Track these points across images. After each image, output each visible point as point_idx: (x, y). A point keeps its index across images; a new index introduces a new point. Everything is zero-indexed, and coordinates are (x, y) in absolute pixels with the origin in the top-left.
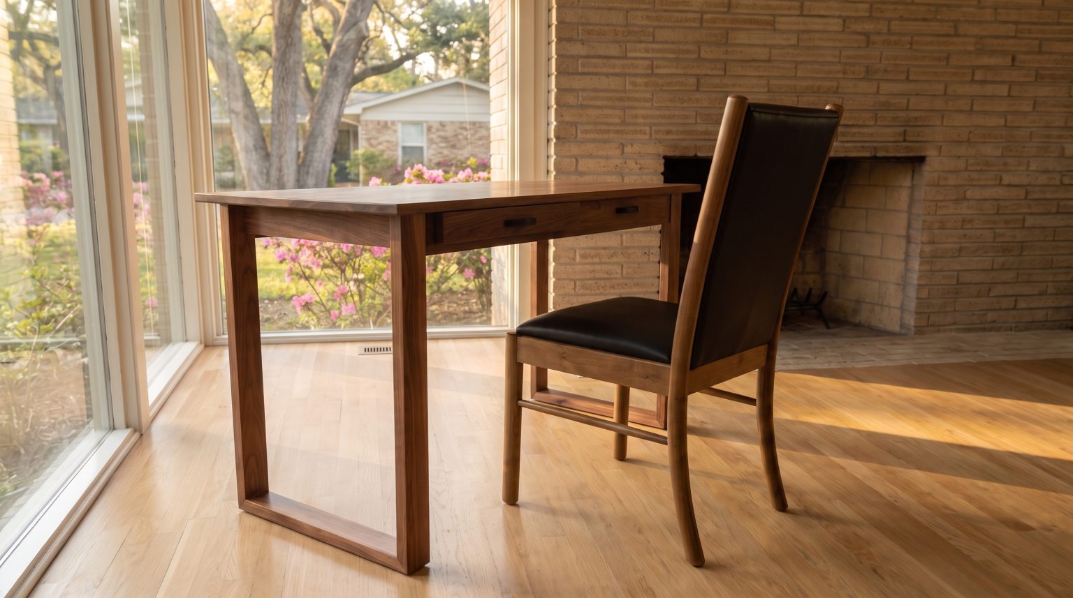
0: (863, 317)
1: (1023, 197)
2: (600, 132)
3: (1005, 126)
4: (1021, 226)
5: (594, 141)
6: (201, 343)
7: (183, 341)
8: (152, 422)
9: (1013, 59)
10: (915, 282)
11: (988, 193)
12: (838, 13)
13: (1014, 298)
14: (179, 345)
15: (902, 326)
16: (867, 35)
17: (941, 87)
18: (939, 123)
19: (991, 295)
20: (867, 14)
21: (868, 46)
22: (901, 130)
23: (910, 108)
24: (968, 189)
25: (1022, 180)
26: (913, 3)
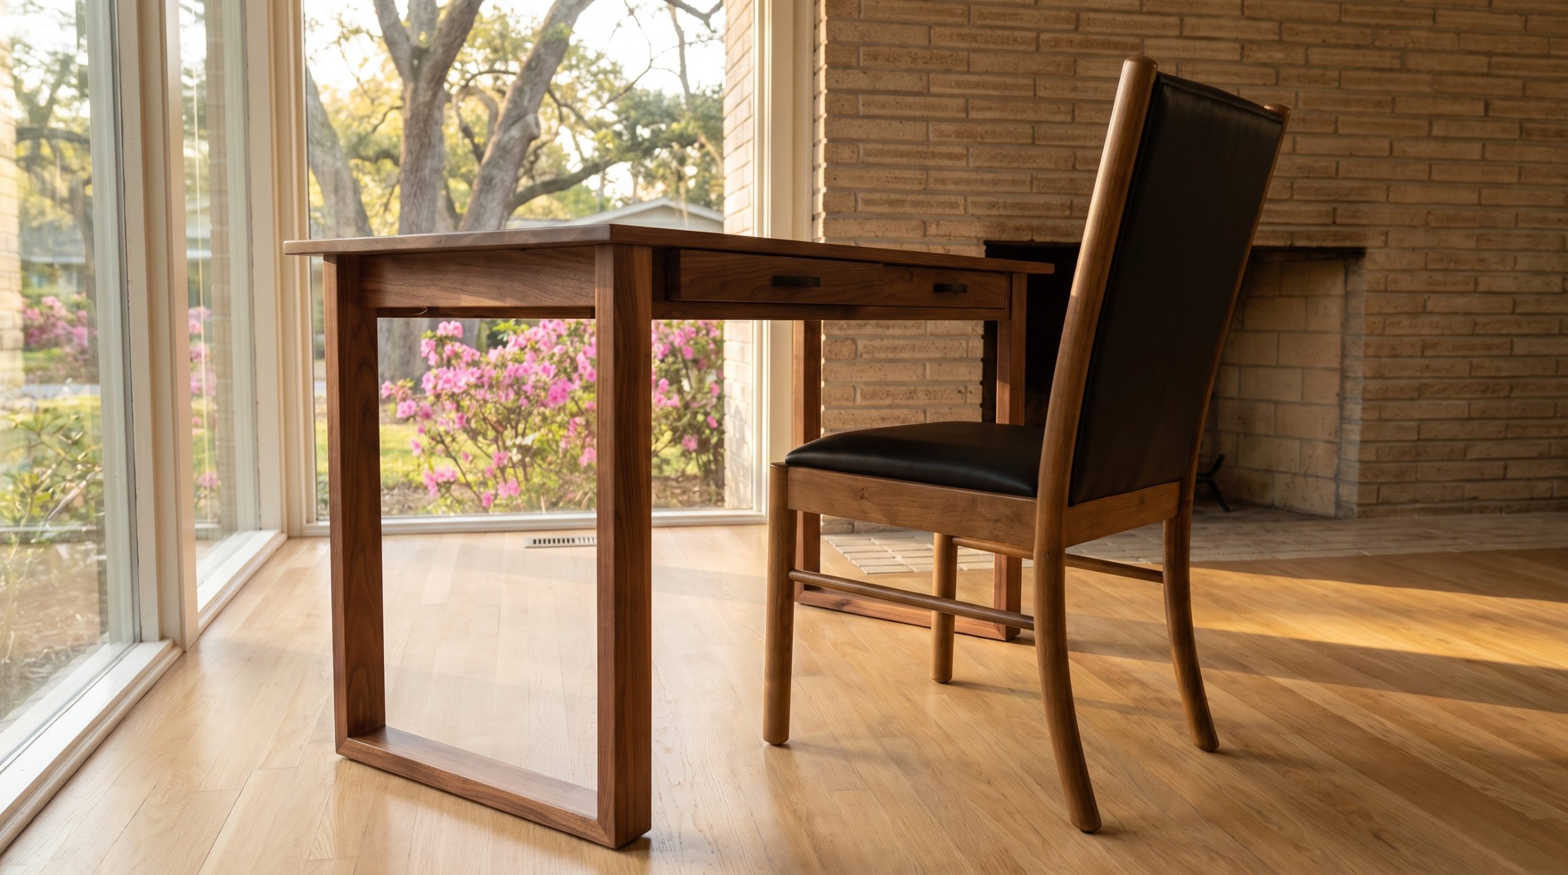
0: (1276, 495)
1: (1509, 311)
2: (891, 203)
3: (1480, 204)
4: (1507, 353)
5: (880, 216)
6: (282, 532)
7: (255, 529)
8: (201, 635)
9: (1487, 105)
10: (1356, 437)
11: (1460, 302)
12: (1234, 35)
13: (1502, 463)
14: (249, 533)
15: (1338, 504)
16: (1276, 67)
17: (1385, 144)
18: (1382, 197)
19: (1469, 457)
20: (1276, 38)
21: (1277, 84)
22: (1328, 207)
23: (1341, 175)
24: (1429, 298)
25: (1508, 284)
26: (1339, 23)
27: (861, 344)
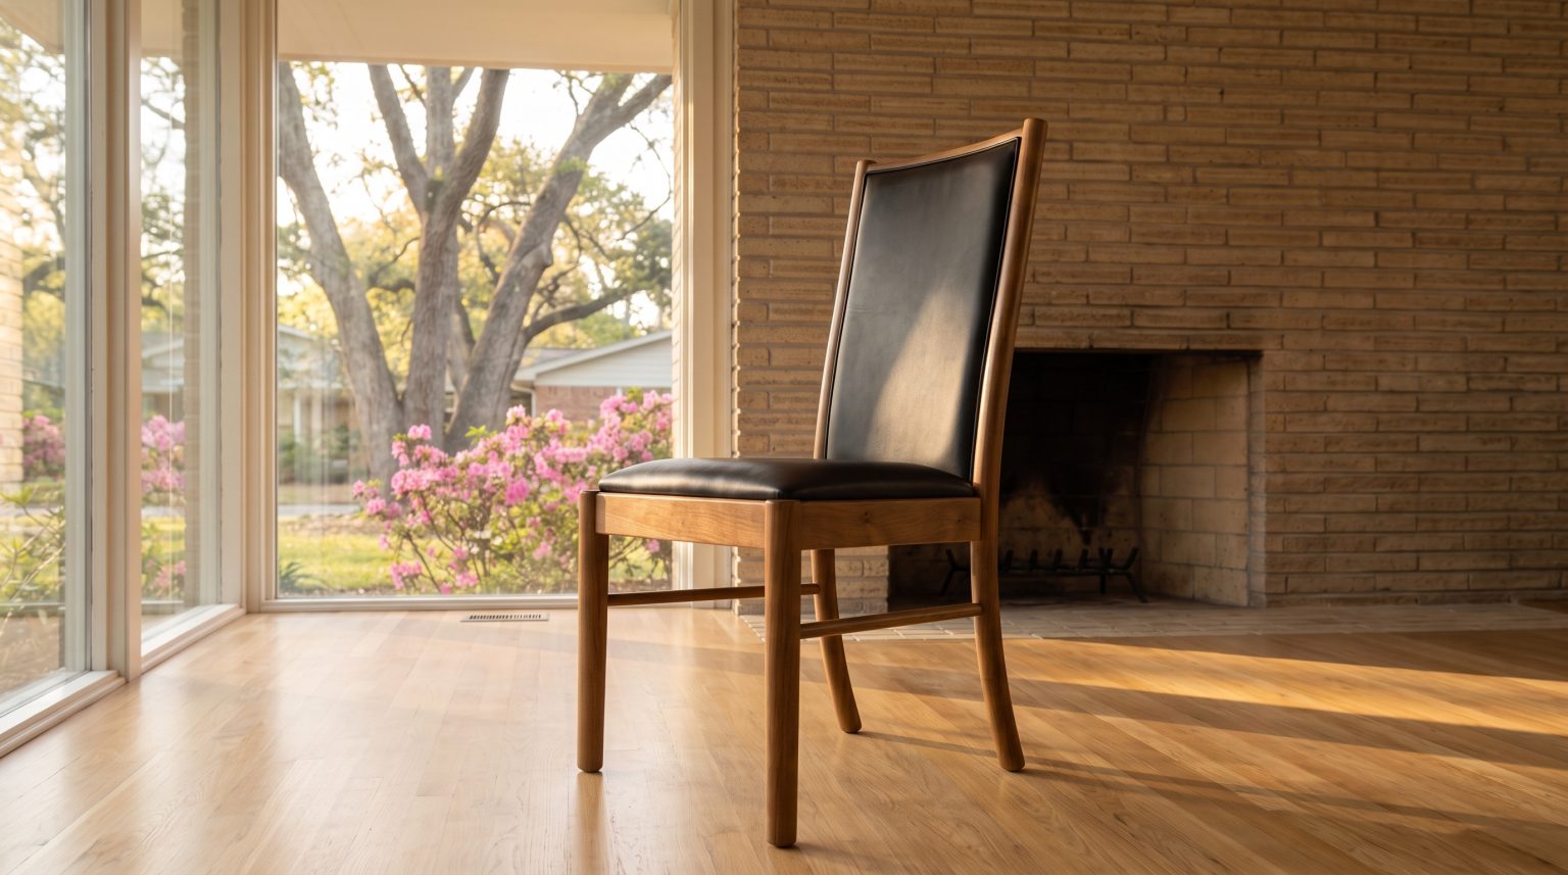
0: (1196, 588)
1: (1413, 409)
2: (800, 313)
3: (1374, 308)
4: (1414, 449)
5: (789, 324)
6: (241, 607)
7: (214, 602)
8: (144, 673)
9: (1377, 216)
10: (1262, 528)
11: (1360, 401)
12: (1122, 158)
13: (1414, 555)
14: (208, 605)
15: (1251, 593)
16: (1164, 186)
17: (1278, 254)
18: (1277, 304)
19: (1378, 549)
20: (1163, 159)
21: (1166, 201)
22: (1223, 312)
23: (1233, 282)
24: (1328, 397)
25: (1409, 383)
26: (1225, 144)
27: (773, 437)
